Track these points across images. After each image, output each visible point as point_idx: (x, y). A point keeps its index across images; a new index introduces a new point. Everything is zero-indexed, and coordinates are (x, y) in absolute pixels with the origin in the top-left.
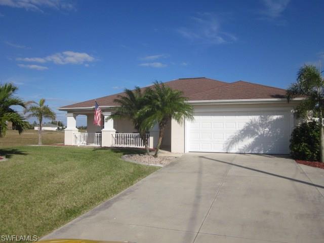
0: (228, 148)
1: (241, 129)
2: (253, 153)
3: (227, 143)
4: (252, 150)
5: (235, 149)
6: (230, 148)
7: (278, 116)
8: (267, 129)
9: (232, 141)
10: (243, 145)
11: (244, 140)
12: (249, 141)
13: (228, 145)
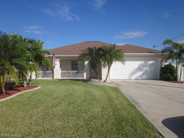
0: (130, 77)
1: (136, 68)
2: (142, 79)
3: (130, 75)
4: (142, 78)
5: (133, 77)
6: (131, 77)
7: (153, 62)
8: (148, 68)
9: (132, 74)
10: (137, 76)
11: (137, 73)
12: (140, 73)
13: (130, 76)
